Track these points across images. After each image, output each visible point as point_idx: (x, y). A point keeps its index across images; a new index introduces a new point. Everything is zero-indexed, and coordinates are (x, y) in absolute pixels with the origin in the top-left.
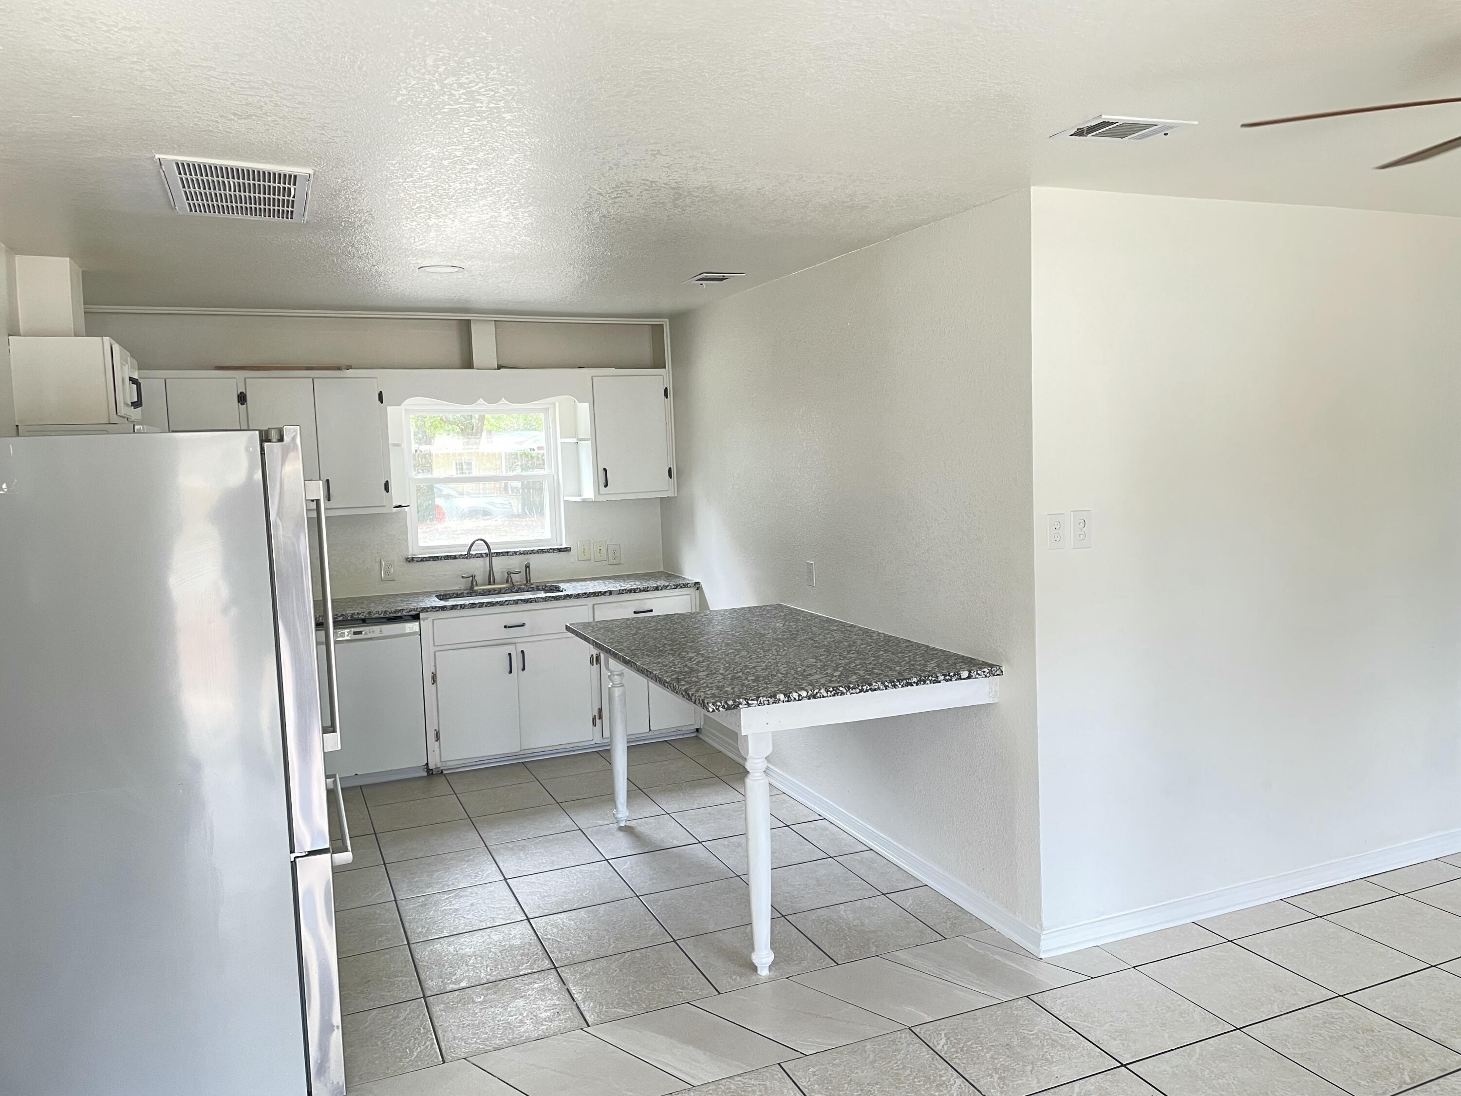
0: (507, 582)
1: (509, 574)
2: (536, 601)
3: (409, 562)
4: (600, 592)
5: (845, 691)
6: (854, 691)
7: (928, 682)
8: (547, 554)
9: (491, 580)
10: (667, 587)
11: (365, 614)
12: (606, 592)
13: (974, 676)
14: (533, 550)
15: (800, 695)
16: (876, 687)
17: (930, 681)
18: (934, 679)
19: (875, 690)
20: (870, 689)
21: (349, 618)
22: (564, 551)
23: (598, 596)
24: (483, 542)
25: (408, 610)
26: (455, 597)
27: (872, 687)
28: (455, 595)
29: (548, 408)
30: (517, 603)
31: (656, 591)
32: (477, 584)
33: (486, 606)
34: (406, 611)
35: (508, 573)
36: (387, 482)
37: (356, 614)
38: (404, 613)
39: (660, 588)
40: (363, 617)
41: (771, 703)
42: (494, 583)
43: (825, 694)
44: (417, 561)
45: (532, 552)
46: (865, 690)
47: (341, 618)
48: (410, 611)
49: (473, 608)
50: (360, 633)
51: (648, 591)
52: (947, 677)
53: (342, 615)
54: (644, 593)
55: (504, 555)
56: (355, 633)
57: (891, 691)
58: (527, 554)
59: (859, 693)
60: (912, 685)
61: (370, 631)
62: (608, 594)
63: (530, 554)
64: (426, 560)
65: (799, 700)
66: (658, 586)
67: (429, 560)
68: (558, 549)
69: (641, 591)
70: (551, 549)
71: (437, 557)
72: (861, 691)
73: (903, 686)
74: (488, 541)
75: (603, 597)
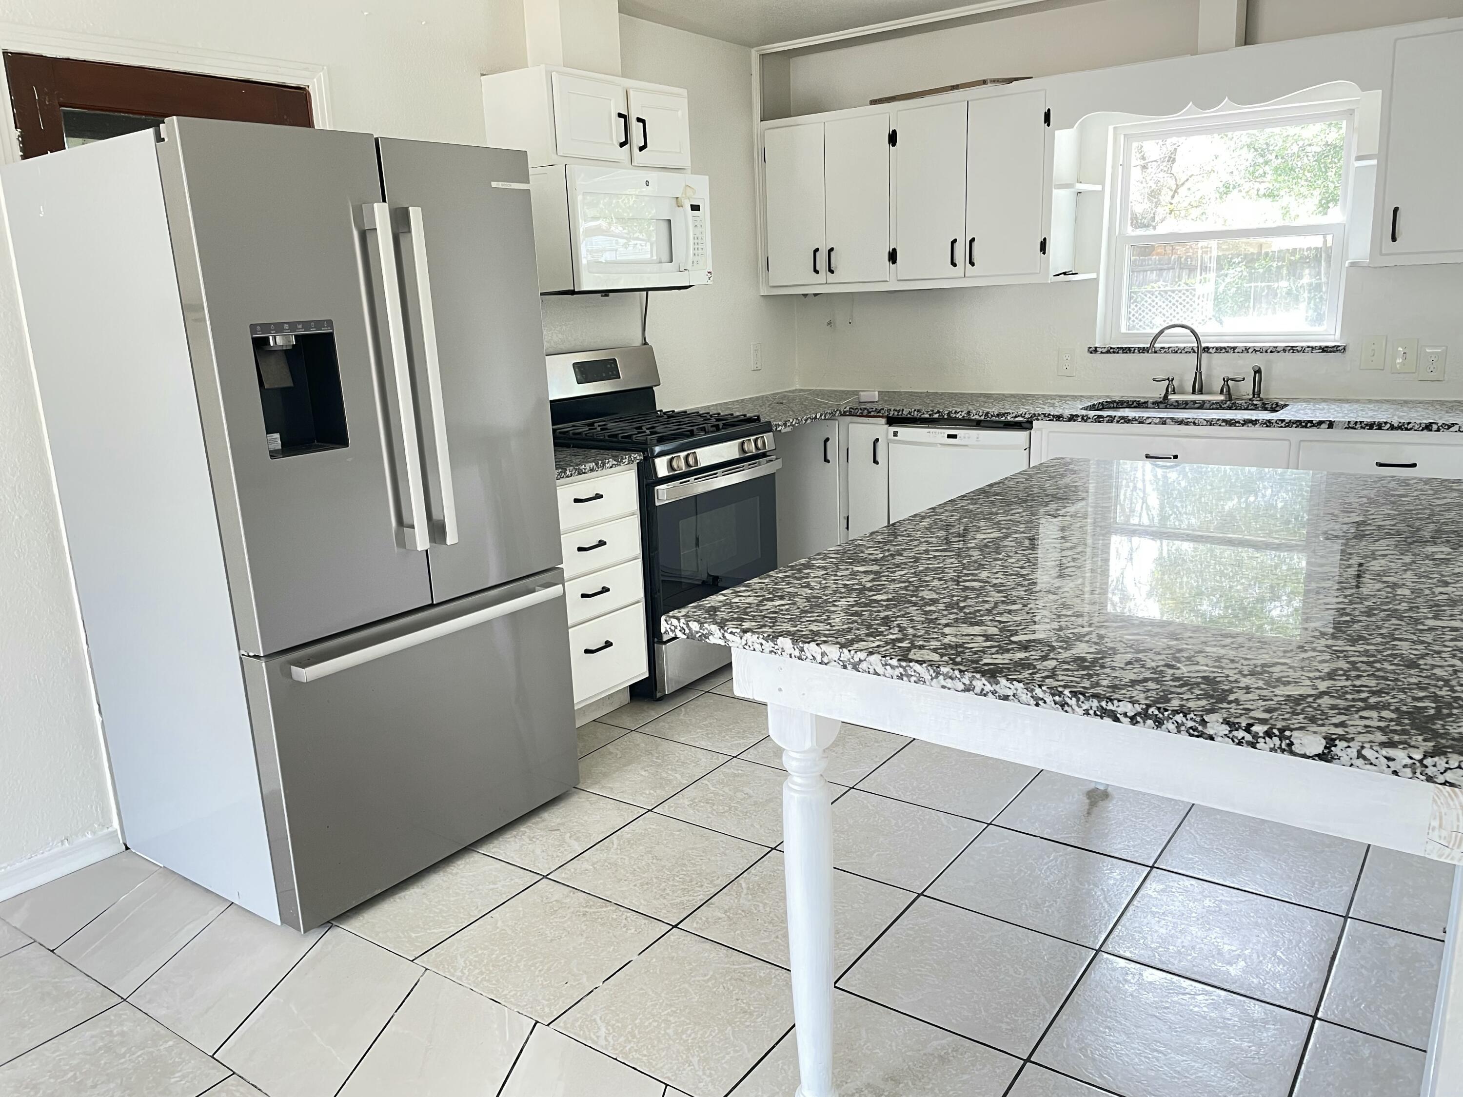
0: (1222, 392)
1: (1226, 380)
2: (1195, 424)
3: (1091, 353)
4: (1311, 422)
5: (927, 677)
6: (949, 683)
7: (1172, 727)
8: (1301, 354)
9: (1199, 388)
10: (1449, 427)
11: (963, 414)
12: (1321, 423)
13: (1345, 759)
14: (1276, 347)
15: (824, 654)
16: (1010, 693)
17: (1179, 726)
18: (1190, 724)
19: (1006, 698)
20: (994, 693)
21: (946, 417)
22: (1331, 352)
23: (1306, 427)
24: (1188, 331)
25: (1014, 415)
26: (1135, 407)
27: (997, 688)
28: (1135, 404)
29: (1353, 110)
30: (1164, 423)
31: (1425, 432)
32: (1174, 390)
33: (1118, 422)
34: (1011, 415)
35: (1224, 379)
36: (1045, 239)
37: (953, 412)
38: (1009, 418)
39: (1435, 427)
40: (961, 417)
41: (767, 650)
42: (1201, 392)
43: (880, 670)
44: (1102, 352)
45: (1274, 350)
46: (978, 690)
47: (936, 416)
48: (1016, 417)
49: (1100, 422)
50: (955, 436)
51: (1407, 429)
52: (1240, 734)
53: (938, 412)
54: (1399, 431)
55: (1227, 352)
56: (949, 436)
57: (1049, 713)
58: (1266, 352)
59: (962, 691)
60: (1117, 720)
61: (966, 435)
62: (1323, 426)
63: (1271, 352)
64: (1114, 352)
65: (820, 663)
66: (1431, 423)
67: (1118, 353)
68: (1320, 348)
69: (1392, 428)
70: (1309, 347)
71: (1129, 349)
72: (968, 689)
73: (1087, 713)
74: (1198, 331)
75: (1315, 429)
